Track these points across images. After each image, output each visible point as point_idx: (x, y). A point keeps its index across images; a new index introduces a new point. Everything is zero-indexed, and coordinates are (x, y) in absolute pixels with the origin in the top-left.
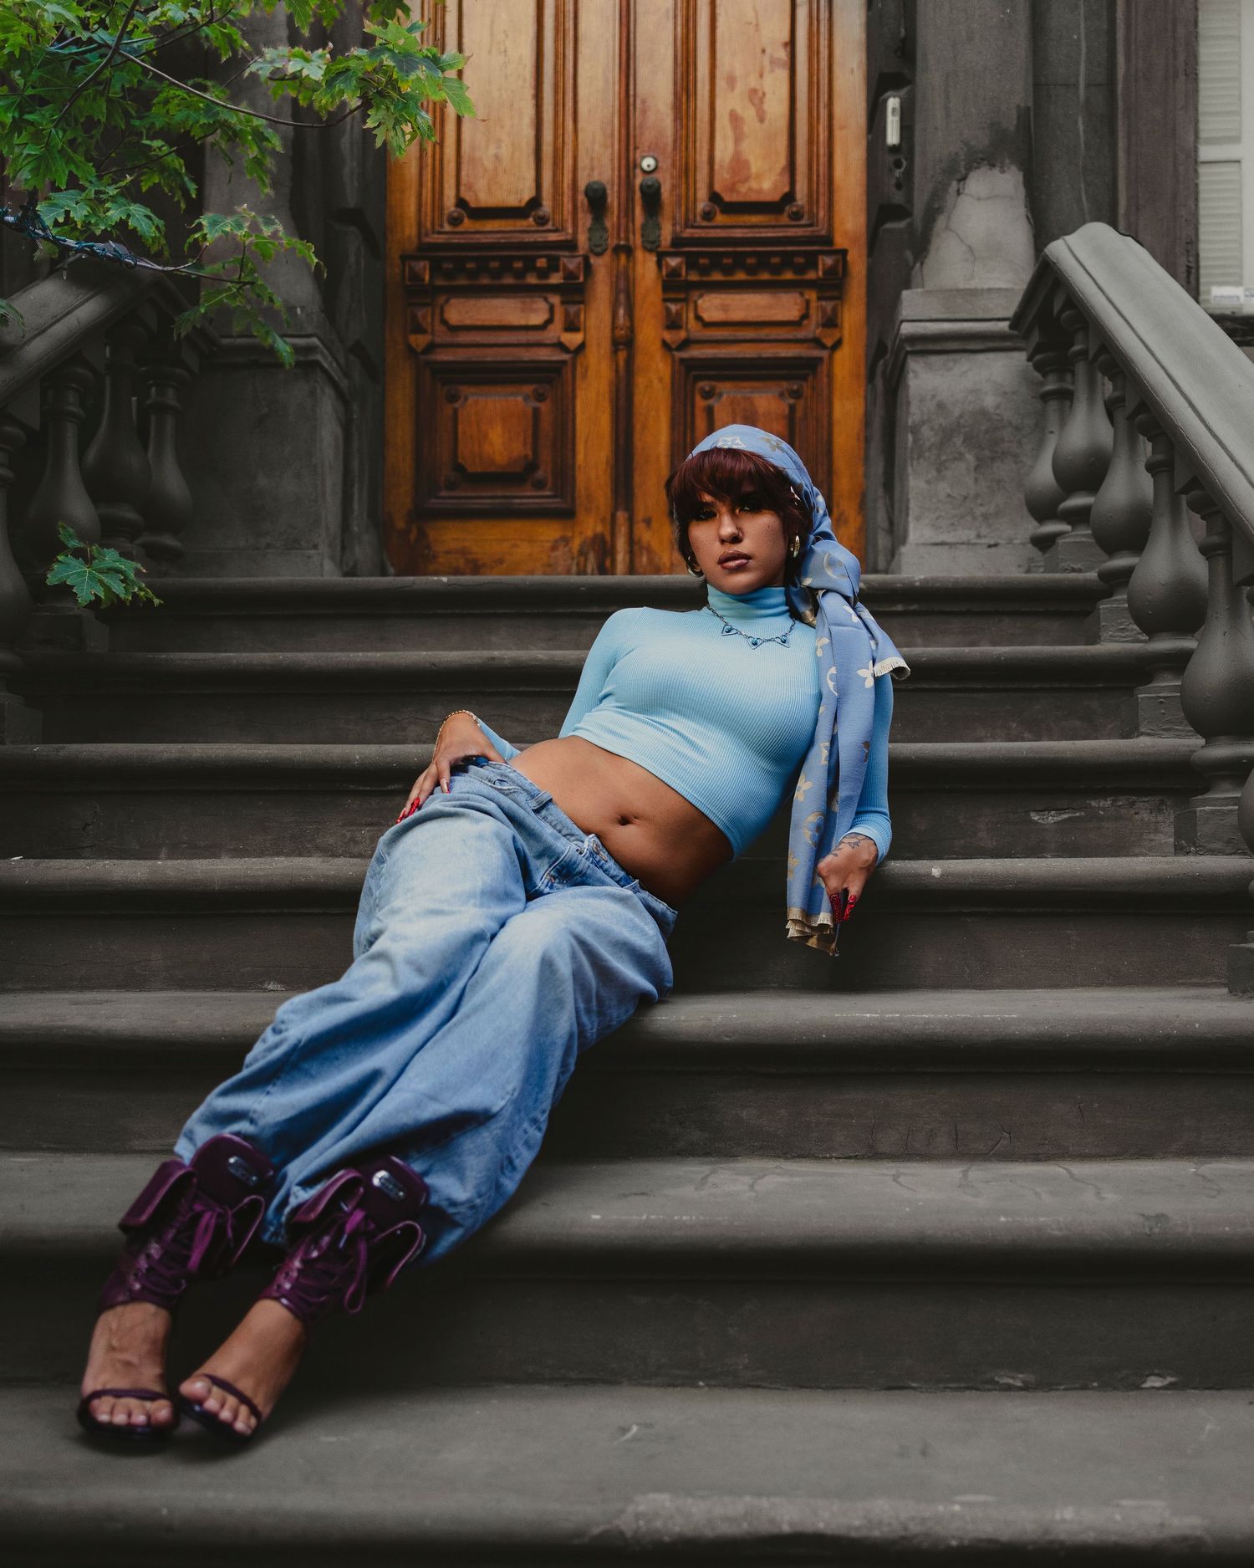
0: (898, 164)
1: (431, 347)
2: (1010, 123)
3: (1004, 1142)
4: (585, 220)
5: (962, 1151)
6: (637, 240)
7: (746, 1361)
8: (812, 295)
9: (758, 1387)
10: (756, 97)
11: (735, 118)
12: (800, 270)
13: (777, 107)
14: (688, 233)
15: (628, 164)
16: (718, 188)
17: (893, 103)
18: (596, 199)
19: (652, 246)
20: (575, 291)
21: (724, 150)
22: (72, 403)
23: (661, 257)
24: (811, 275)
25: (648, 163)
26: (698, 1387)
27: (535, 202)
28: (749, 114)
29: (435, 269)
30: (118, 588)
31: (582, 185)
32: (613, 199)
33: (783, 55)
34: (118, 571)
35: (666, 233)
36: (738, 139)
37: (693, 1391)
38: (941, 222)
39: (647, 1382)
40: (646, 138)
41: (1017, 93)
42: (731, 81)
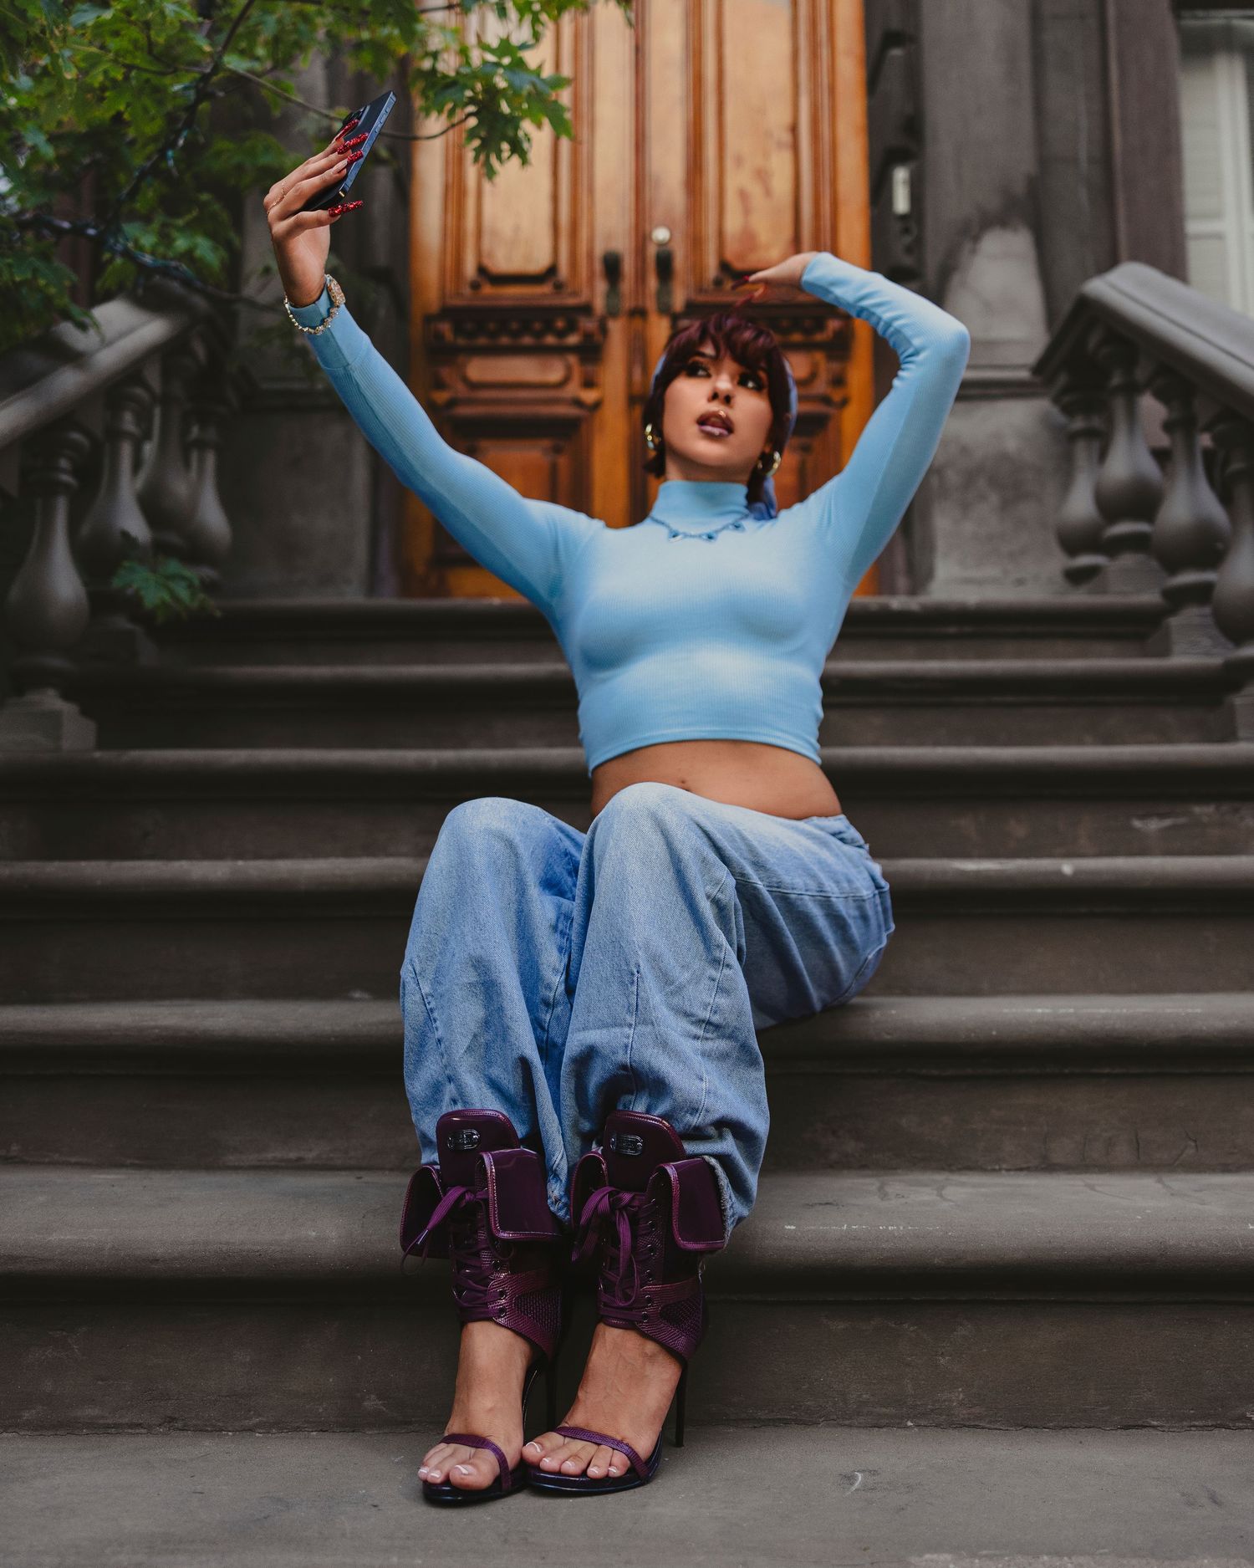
0: (906, 231)
1: (452, 403)
2: (1020, 188)
3: (1190, 1151)
4: (601, 286)
5: (1144, 1162)
6: (651, 304)
7: (961, 1396)
8: (819, 357)
9: (975, 1426)
10: (762, 175)
11: (743, 195)
12: (808, 332)
13: (782, 184)
14: (701, 298)
15: (641, 237)
16: (730, 255)
17: (901, 175)
18: (612, 266)
19: (665, 309)
20: (591, 351)
21: (733, 223)
22: (128, 422)
23: (675, 318)
24: (819, 337)
25: (661, 234)
26: (906, 1427)
27: (552, 270)
28: (755, 190)
29: (458, 330)
30: (183, 593)
31: (599, 251)
32: (628, 267)
33: (786, 137)
34: (183, 578)
35: (679, 300)
36: (747, 210)
37: (902, 1432)
38: (956, 279)
39: (847, 1422)
40: (658, 212)
41: (1023, 162)
42: (739, 161)
